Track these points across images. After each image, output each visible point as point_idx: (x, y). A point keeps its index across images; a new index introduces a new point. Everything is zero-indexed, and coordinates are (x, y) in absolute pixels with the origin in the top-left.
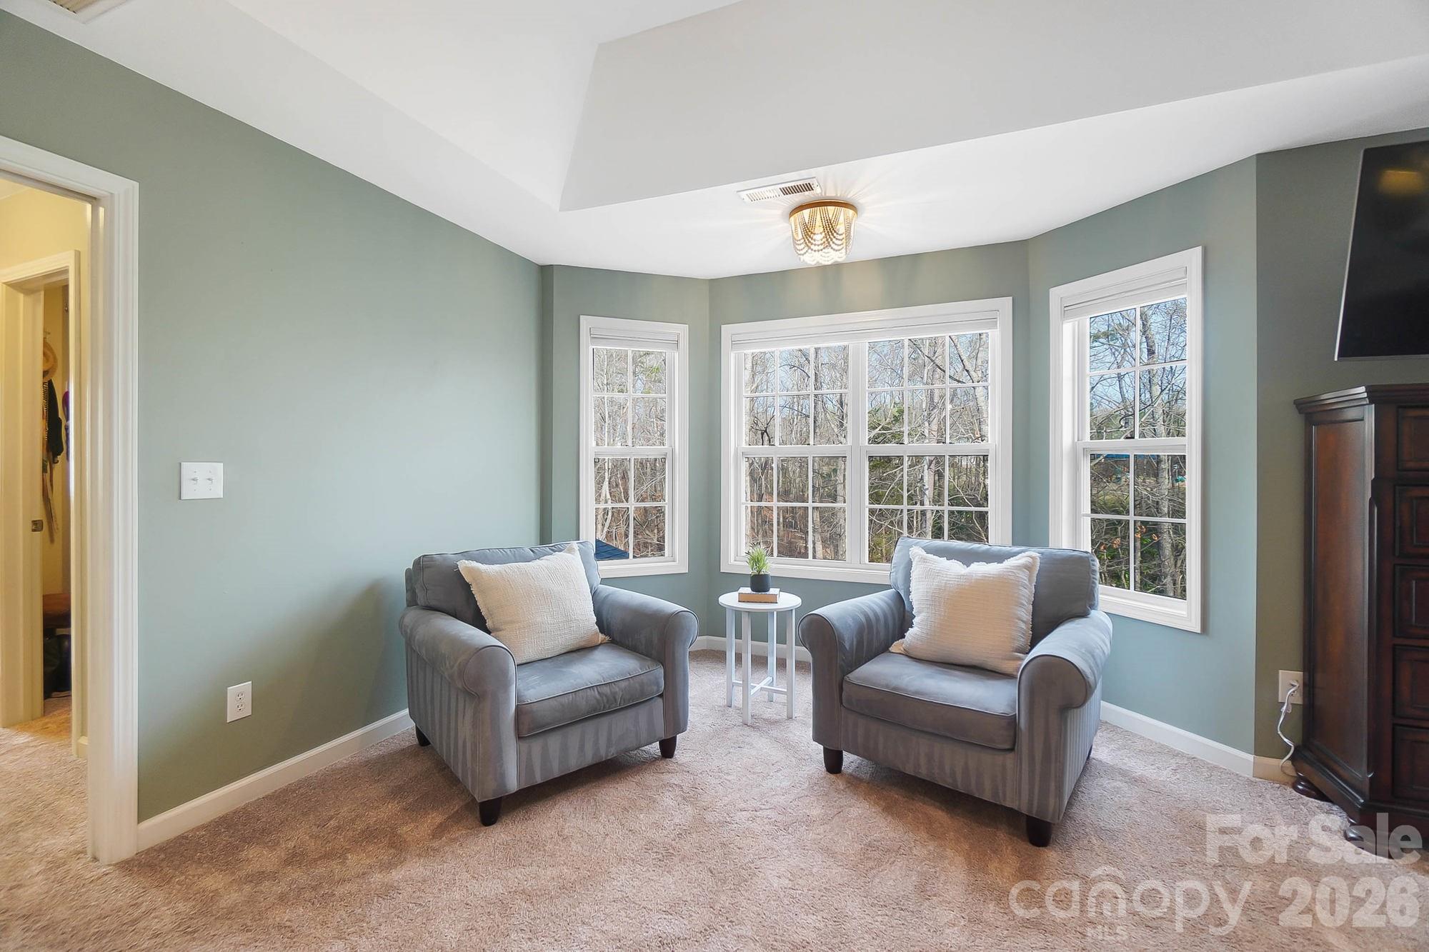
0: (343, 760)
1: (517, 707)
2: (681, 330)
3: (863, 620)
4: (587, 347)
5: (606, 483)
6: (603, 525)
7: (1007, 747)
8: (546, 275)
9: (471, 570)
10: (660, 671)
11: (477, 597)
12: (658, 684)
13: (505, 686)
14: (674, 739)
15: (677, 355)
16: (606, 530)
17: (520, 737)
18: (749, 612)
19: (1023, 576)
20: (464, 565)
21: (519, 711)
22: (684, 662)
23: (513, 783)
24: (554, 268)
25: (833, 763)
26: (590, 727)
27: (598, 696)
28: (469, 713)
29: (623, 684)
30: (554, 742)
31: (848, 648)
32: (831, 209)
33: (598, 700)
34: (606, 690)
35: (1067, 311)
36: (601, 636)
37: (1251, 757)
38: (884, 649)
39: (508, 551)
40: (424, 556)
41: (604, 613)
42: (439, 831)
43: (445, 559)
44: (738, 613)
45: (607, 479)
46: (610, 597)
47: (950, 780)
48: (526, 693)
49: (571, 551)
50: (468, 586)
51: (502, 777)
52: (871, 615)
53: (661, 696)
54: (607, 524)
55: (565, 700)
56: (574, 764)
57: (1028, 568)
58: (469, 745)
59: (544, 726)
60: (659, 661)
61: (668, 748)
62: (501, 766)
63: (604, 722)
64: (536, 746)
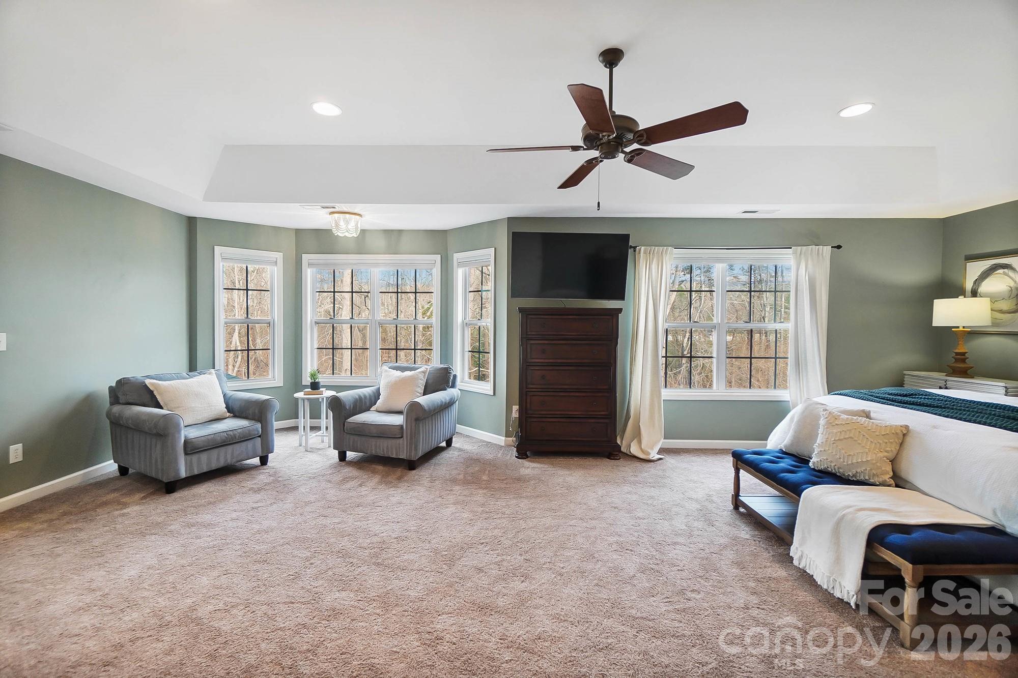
0: (75, 483)
1: (185, 440)
2: (279, 256)
3: (357, 397)
4: (219, 264)
5: (236, 334)
6: (234, 366)
7: (400, 436)
8: (191, 223)
9: (152, 384)
10: (259, 426)
11: (158, 397)
12: (258, 431)
13: (179, 431)
14: (267, 456)
15: (276, 269)
16: (236, 369)
17: (186, 454)
18: (308, 399)
19: (421, 376)
20: (148, 382)
21: (186, 442)
22: (272, 421)
23: (183, 474)
24: (198, 219)
25: (342, 457)
26: (223, 450)
27: (226, 436)
28: (159, 446)
29: (239, 431)
30: (204, 457)
31: (348, 408)
32: (347, 216)
33: (226, 437)
34: (231, 433)
35: (460, 264)
36: (228, 414)
37: (504, 438)
38: (368, 409)
39: (173, 375)
40: (123, 378)
41: (230, 403)
42: (144, 498)
43: (137, 379)
44: (303, 400)
45: (237, 331)
46: (233, 396)
47: (382, 453)
48: (189, 435)
49: (210, 374)
50: (152, 392)
51: (177, 471)
52: (363, 397)
53: (259, 436)
54: (237, 365)
55: (209, 437)
56: (214, 466)
57: (424, 372)
58: (159, 460)
59: (198, 449)
60: (259, 421)
61: (264, 461)
62: (177, 466)
63: (230, 448)
64: (195, 458)
